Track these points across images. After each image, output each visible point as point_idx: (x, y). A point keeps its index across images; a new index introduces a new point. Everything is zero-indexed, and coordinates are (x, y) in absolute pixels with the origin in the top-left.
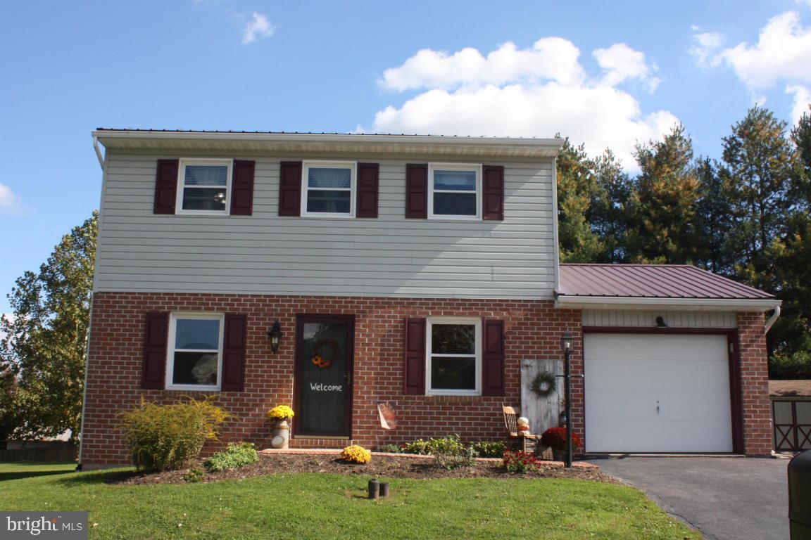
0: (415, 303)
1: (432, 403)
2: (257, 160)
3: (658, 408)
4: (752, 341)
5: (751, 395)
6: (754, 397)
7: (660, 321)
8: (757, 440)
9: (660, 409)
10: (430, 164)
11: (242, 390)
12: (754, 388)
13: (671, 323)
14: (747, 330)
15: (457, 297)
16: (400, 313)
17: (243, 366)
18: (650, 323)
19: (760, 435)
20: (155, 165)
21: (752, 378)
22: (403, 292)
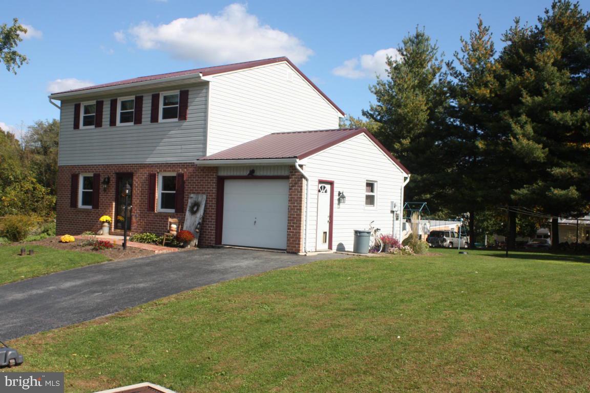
0: (153, 166)
1: (157, 216)
2: (104, 100)
3: (255, 222)
4: (296, 183)
5: (292, 216)
6: (293, 218)
7: (252, 172)
8: (293, 244)
9: (257, 223)
10: (160, 93)
11: (98, 208)
12: (294, 212)
13: (258, 173)
14: (293, 177)
15: (168, 162)
16: (148, 171)
17: (99, 197)
18: (246, 173)
19: (295, 241)
20: (74, 107)
21: (294, 206)
22: (150, 160)
